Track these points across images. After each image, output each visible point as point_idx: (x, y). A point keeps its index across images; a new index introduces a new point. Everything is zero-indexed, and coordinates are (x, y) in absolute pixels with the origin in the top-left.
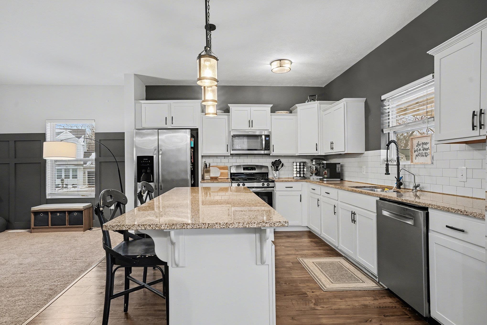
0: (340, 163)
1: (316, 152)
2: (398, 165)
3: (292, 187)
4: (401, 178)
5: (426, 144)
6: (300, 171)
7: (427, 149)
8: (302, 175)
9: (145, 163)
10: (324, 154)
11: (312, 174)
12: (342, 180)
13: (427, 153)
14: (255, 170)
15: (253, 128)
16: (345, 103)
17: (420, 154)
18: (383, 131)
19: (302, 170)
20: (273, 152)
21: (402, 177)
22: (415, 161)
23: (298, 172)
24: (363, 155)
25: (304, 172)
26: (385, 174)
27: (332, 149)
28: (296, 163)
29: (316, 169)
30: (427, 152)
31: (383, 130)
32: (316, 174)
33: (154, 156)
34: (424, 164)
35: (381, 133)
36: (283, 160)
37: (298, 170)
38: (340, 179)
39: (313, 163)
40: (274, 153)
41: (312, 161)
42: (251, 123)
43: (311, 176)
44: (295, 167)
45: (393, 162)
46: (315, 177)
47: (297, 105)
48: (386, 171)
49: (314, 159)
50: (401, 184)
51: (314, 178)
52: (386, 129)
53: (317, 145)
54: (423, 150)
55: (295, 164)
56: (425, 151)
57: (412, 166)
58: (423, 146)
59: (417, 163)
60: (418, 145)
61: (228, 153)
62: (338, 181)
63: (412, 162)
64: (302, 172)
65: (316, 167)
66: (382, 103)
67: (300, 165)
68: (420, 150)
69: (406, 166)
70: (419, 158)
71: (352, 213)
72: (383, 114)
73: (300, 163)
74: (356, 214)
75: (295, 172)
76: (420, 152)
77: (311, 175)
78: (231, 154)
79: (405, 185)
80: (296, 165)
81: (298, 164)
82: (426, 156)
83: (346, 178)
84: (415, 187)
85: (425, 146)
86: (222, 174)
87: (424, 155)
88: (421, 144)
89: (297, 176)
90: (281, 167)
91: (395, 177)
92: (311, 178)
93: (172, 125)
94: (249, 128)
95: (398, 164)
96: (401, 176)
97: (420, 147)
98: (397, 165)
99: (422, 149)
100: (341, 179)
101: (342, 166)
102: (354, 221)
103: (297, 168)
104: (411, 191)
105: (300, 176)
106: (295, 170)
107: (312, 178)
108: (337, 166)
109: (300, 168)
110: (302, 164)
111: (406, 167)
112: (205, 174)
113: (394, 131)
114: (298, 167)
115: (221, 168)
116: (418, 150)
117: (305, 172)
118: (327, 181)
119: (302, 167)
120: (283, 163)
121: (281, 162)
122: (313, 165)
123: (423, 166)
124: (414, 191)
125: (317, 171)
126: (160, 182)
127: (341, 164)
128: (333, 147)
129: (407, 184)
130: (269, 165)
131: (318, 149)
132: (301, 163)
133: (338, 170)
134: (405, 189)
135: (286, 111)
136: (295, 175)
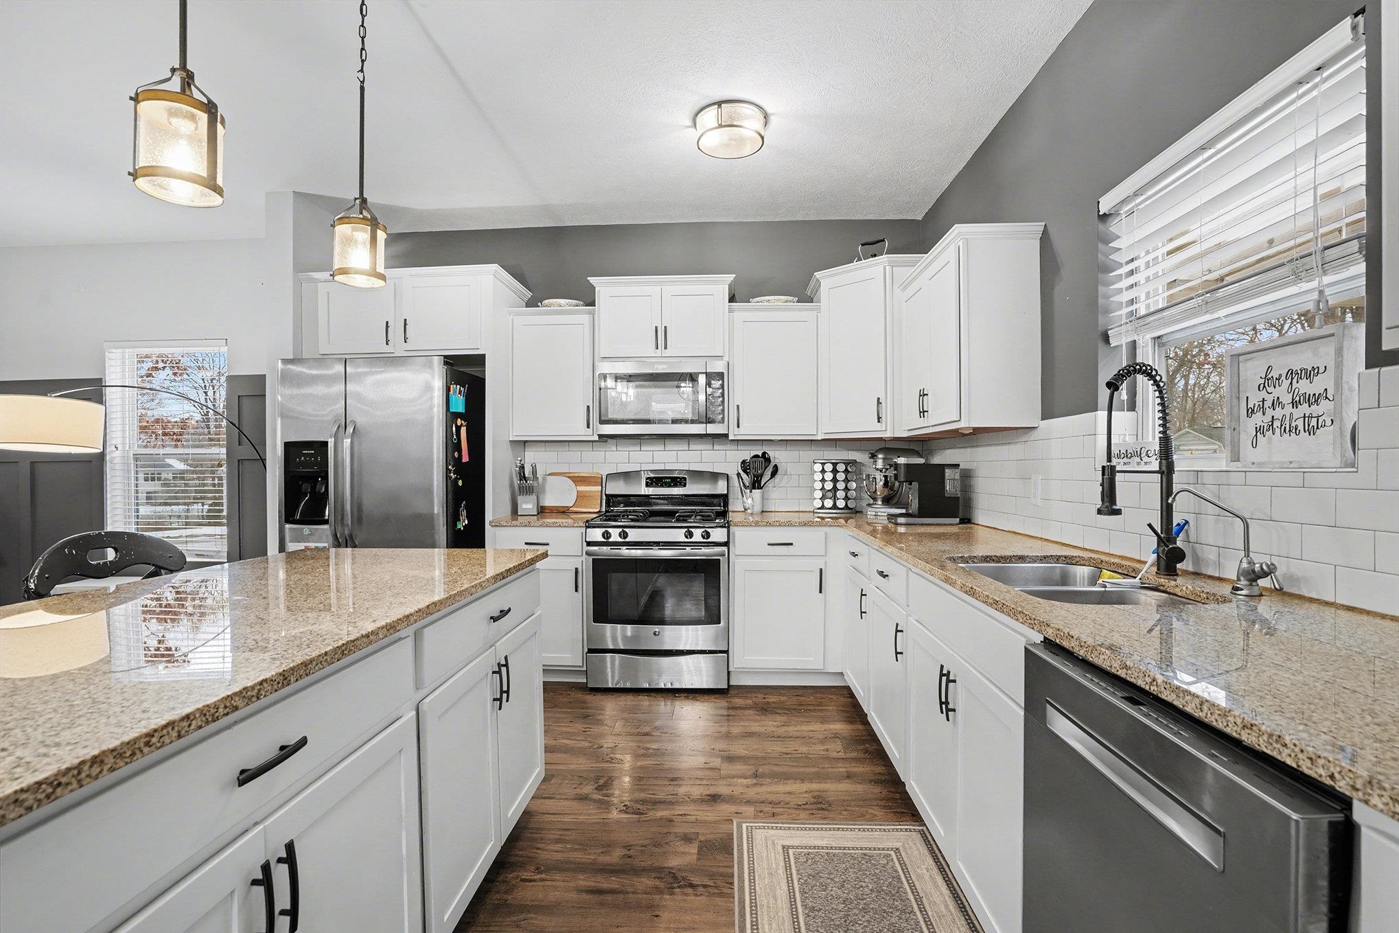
0: (958, 465)
1: (878, 426)
2: (1167, 471)
3: (791, 544)
4: (1181, 527)
5: (1310, 374)
6: (835, 489)
7: (1314, 400)
8: (841, 504)
9: (304, 464)
10: (905, 435)
11: (875, 499)
12: (966, 520)
13: (1318, 417)
14: (685, 485)
15: (667, 353)
16: (961, 243)
17: (1277, 424)
18: (1106, 338)
19: (841, 485)
20: (738, 427)
21: (1185, 525)
22: (1248, 453)
23: (830, 494)
24: (1034, 435)
25: (848, 494)
26: (1100, 512)
27: (922, 414)
28: (823, 464)
29: (886, 484)
30: (1315, 410)
31: (1109, 332)
32: (887, 501)
33: (329, 440)
34: (1303, 470)
35: (1101, 345)
36: (776, 455)
37: (829, 486)
38: (956, 517)
39: (876, 465)
40: (742, 430)
41: (873, 456)
42: (661, 337)
43: (869, 505)
44: (818, 476)
45: (1146, 459)
46: (880, 510)
47: (817, 274)
48: (1103, 500)
49: (881, 450)
50: (1179, 555)
51: (879, 514)
52: (1119, 328)
53: (879, 403)
54: (1295, 404)
55: (818, 467)
56: (1304, 409)
57: (1237, 478)
58: (1291, 383)
59: (1260, 464)
60: (1268, 381)
61: (590, 431)
62: (950, 526)
63: (1236, 458)
64: (841, 494)
65: (886, 477)
66: (1101, 227)
67: (835, 471)
68: (1276, 403)
69: (1208, 478)
70: (1270, 441)
71: (942, 675)
72: (1107, 269)
73: (835, 465)
74: (954, 681)
75: (818, 494)
76: (1278, 413)
77: (872, 502)
78: (600, 436)
79: (1197, 560)
80: (823, 471)
81: (829, 467)
82: (1311, 431)
83: (981, 517)
84: (1249, 577)
85: (1304, 386)
86: (580, 496)
87: (1301, 427)
88: (1280, 375)
89: (823, 507)
90: (771, 478)
91: (1150, 526)
92: (870, 512)
93: (407, 346)
94: (655, 353)
95: (1164, 468)
96: (1177, 519)
97: (1282, 392)
98: (1160, 472)
99: (1286, 399)
100: (960, 520)
101: (967, 476)
102: (946, 707)
103: (823, 480)
104: (1226, 590)
105: (835, 507)
106: (818, 485)
107: (874, 513)
108: (948, 472)
109: (835, 480)
110: (841, 467)
111: (1205, 481)
112: (520, 499)
113: (1159, 337)
114: (829, 476)
115: (578, 480)
116: (1268, 404)
117: (852, 494)
118: (907, 525)
119: (841, 476)
120: (776, 465)
121: (768, 460)
122: (877, 469)
123: (1296, 479)
124: (1239, 592)
125: (892, 488)
126: (348, 525)
127: (961, 467)
128: (925, 410)
129: (1210, 554)
130: (733, 469)
131: (883, 419)
132: (837, 464)
133: (951, 486)
134: (1197, 574)
135: (782, 297)
136: (818, 504)
